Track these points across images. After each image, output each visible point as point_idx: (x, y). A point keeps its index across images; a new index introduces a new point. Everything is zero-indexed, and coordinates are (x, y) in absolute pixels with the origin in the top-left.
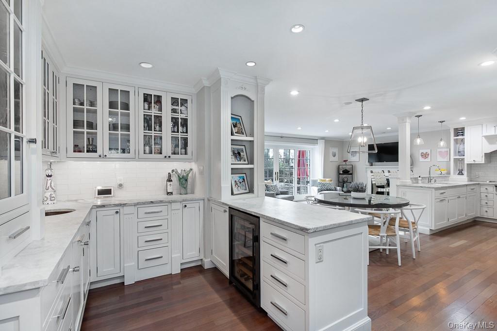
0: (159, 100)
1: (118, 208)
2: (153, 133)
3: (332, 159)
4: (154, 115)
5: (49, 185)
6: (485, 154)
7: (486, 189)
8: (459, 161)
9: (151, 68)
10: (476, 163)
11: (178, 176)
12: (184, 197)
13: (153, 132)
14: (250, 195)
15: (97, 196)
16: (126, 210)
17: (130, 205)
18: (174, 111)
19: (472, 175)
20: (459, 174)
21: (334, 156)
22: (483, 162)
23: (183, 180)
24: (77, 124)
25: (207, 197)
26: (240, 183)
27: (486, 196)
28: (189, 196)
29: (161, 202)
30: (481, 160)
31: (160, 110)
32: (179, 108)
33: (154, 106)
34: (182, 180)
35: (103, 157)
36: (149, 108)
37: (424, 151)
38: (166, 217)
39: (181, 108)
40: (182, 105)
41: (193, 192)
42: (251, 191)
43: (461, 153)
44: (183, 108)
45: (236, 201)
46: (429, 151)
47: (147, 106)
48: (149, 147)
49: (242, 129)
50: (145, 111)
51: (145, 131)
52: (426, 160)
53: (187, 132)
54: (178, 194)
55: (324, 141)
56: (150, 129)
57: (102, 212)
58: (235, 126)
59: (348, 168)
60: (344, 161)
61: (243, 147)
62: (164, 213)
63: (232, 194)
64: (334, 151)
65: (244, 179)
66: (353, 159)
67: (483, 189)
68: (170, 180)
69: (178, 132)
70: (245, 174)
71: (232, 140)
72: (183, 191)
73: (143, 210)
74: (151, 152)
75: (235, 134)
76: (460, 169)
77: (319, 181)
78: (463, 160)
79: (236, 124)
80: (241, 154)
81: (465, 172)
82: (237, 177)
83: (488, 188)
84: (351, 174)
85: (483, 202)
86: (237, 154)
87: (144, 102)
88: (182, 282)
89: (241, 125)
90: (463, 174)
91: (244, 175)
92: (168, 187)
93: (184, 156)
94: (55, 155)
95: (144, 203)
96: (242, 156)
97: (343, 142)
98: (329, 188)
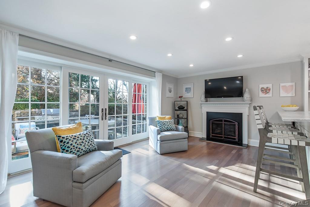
3: (168, 94)
21: (170, 92)
37: (265, 86)
46: (270, 86)
52: (267, 95)
55: (161, 74)
59: (183, 104)
60: (180, 97)
64: (171, 87)
66: (187, 95)
77: (157, 119)
84: (187, 110)
97: (177, 78)
98: (169, 128)
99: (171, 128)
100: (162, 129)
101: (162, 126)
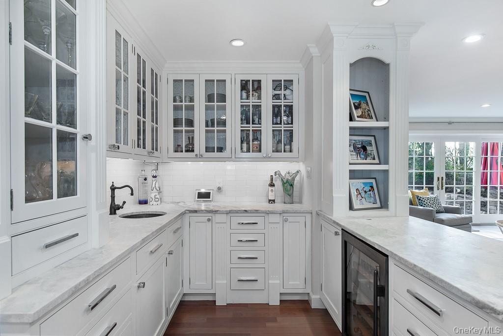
0: (257, 86)
1: (210, 215)
2: (251, 127)
4: (252, 105)
5: (154, 186)
9: (243, 46)
11: (282, 180)
12: (288, 207)
13: (251, 125)
14: (382, 212)
15: (197, 199)
16: (218, 218)
17: (222, 213)
18: (276, 97)
23: (289, 185)
24: (177, 122)
25: (317, 210)
26: (366, 192)
28: (296, 207)
29: (257, 211)
31: (259, 98)
32: (283, 92)
33: (253, 94)
34: (286, 185)
35: (199, 157)
36: (248, 98)
38: (263, 231)
39: (285, 92)
40: (286, 88)
41: (300, 202)
42: (384, 205)
44: (288, 92)
45: (356, 220)
47: (244, 95)
48: (247, 144)
49: (370, 111)
50: (242, 101)
51: (242, 125)
53: (292, 124)
54: (282, 202)
56: (248, 123)
57: (195, 218)
58: (357, 108)
61: (372, 139)
62: (260, 226)
63: (351, 208)
65: (372, 187)
68: (272, 185)
69: (281, 124)
70: (375, 178)
71: (351, 128)
72: (288, 199)
73: (237, 219)
74: (248, 151)
75: (357, 119)
79: (360, 104)
80: (368, 148)
82: (359, 183)
86: (361, 149)
87: (241, 90)
88: (279, 319)
89: (368, 105)
91: (373, 181)
92: (270, 193)
93: (288, 154)
94: (153, 155)
95: (237, 212)
96: (369, 152)
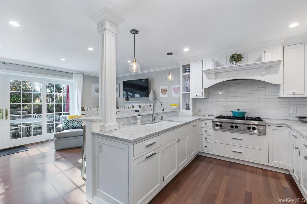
3: (95, 94)
6: (205, 89)
7: (206, 124)
8: (186, 96)
10: (198, 98)
19: (196, 109)
20: (186, 109)
21: (97, 91)
22: (203, 97)
27: (206, 131)
30: (202, 95)
37: (164, 87)
43: (187, 89)
46: (166, 87)
52: (165, 96)
55: (82, 76)
67: (203, 124)
76: (188, 104)
78: (189, 95)
81: (191, 107)
83: (207, 123)
85: (204, 137)
90: (189, 109)
98: (75, 126)
99: (76, 126)
100: (66, 127)
101: (66, 124)
